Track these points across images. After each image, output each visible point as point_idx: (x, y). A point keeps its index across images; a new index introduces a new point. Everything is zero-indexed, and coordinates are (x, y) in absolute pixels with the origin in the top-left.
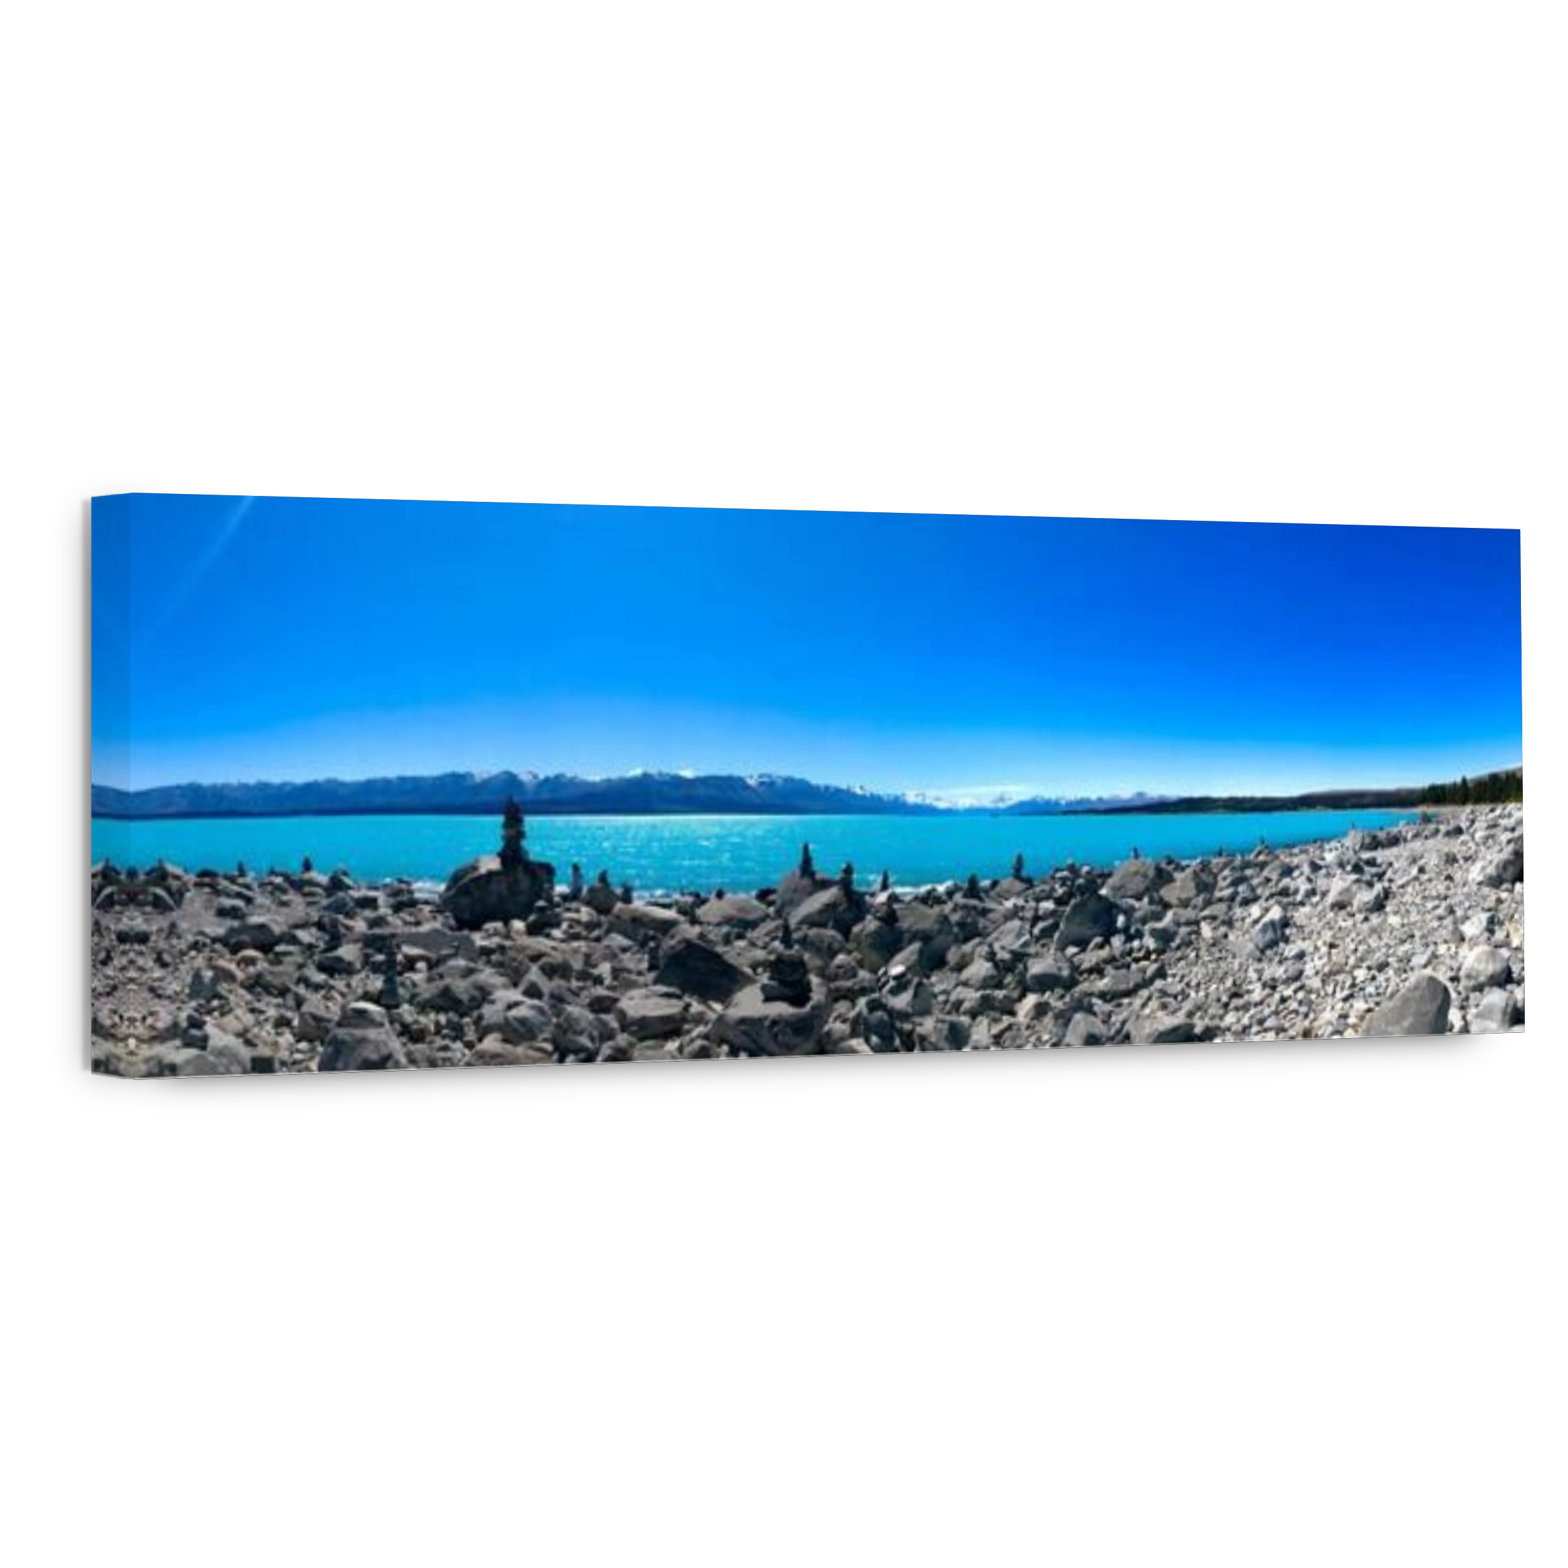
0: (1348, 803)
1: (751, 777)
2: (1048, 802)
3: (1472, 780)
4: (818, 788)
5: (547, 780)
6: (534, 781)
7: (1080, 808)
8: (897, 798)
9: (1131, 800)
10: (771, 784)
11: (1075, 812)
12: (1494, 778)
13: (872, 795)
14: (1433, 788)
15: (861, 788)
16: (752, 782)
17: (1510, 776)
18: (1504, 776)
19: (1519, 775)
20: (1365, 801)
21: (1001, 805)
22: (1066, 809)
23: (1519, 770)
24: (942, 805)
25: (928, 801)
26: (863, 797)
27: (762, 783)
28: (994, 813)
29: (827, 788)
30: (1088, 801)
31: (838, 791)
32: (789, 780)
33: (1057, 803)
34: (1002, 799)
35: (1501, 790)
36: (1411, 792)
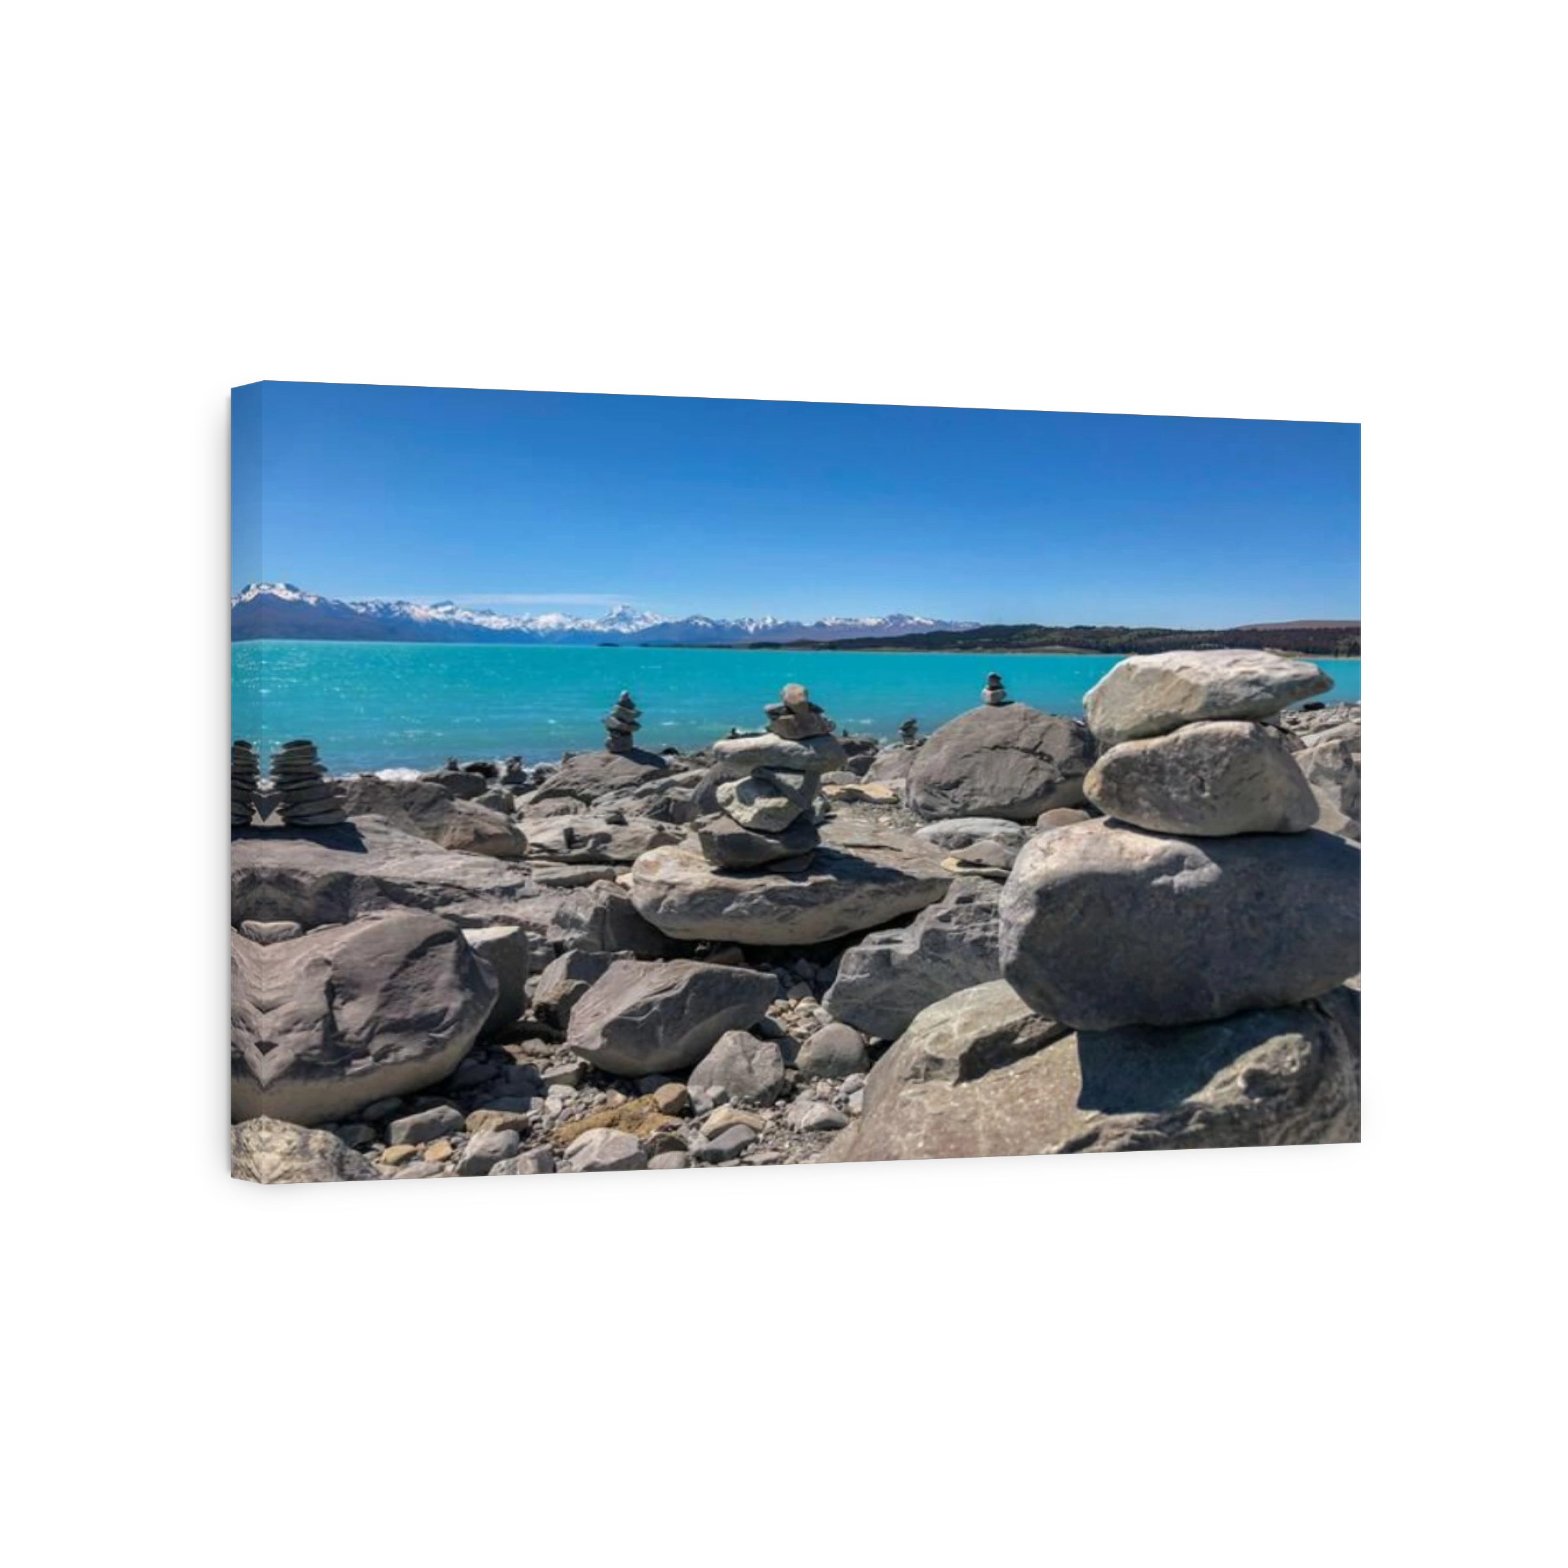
2: (718, 627)
9: (878, 627)
21: (624, 629)
24: (496, 623)
25: (460, 616)
28: (610, 641)
33: (738, 630)
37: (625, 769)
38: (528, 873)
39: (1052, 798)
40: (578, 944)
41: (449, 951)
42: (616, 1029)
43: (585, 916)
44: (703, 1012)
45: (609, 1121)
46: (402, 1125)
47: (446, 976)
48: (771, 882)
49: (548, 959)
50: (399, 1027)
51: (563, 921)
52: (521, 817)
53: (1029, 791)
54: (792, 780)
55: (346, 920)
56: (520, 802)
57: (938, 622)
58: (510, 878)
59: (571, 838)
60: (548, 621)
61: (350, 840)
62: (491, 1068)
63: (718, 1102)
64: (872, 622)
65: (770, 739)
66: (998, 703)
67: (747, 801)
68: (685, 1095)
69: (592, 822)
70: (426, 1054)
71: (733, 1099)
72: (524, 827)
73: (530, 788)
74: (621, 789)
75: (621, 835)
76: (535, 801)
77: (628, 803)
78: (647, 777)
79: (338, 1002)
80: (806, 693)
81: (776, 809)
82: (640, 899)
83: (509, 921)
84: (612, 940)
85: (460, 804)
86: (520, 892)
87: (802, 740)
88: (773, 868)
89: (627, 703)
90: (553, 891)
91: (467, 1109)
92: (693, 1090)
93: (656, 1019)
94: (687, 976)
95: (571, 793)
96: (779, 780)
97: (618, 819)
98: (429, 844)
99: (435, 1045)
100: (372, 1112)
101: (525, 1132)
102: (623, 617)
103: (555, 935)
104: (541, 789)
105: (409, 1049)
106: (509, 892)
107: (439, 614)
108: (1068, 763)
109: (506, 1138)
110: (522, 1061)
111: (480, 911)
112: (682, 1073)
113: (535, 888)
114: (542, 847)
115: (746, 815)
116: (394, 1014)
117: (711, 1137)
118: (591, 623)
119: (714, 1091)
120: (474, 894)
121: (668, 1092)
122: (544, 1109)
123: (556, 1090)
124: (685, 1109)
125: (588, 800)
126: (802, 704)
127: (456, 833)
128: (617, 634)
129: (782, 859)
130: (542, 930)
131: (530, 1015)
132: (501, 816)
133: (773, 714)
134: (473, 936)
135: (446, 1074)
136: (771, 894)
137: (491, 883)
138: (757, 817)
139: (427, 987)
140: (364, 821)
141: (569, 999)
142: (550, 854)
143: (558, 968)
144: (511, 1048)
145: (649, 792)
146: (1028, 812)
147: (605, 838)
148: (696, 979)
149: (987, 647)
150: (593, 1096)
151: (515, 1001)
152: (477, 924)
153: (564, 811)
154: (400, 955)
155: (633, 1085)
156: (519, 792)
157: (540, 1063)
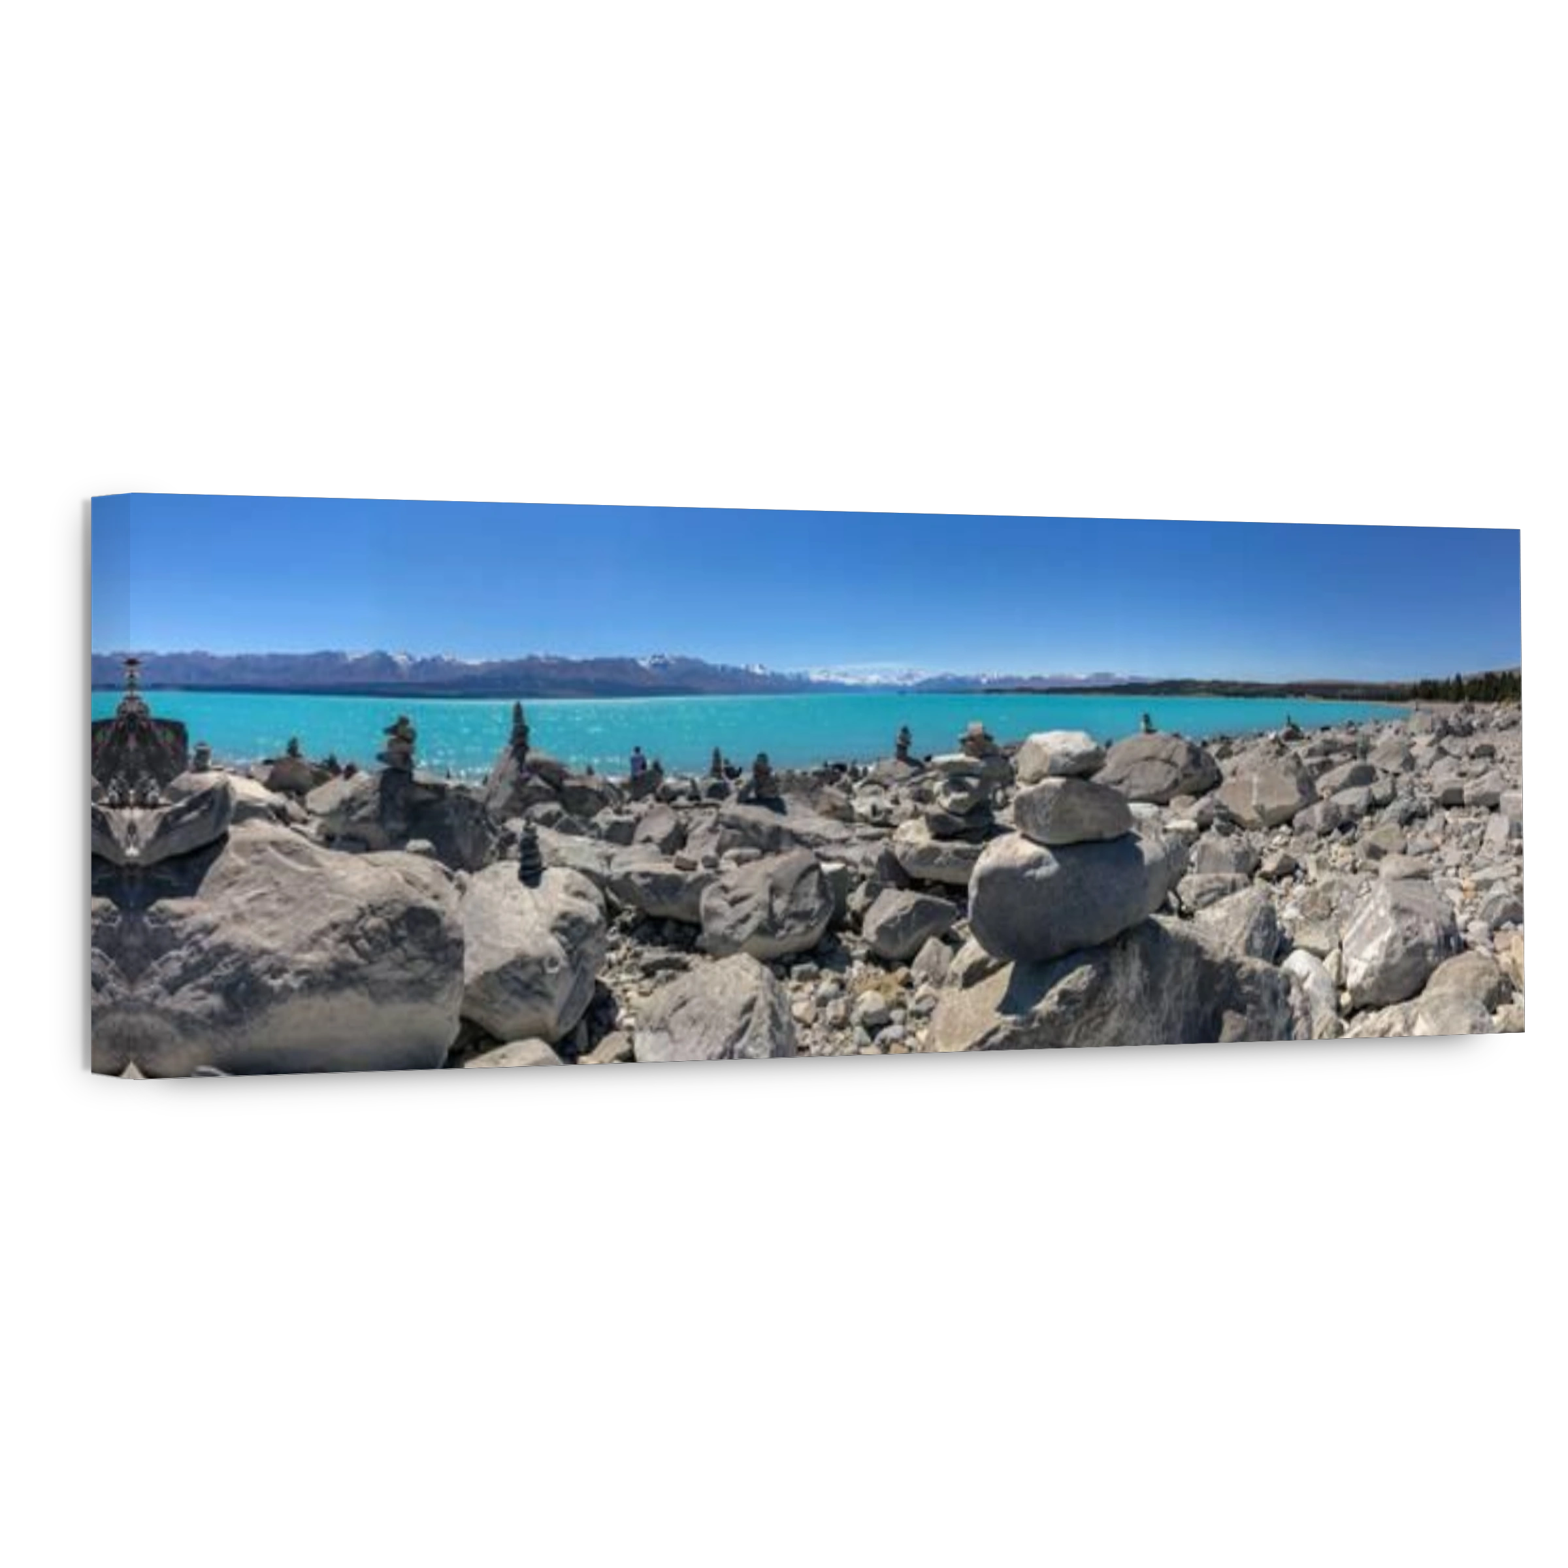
0: (1340, 693)
1: (644, 659)
2: (961, 681)
3: (1466, 678)
4: (714, 668)
5: (423, 662)
6: (410, 663)
7: (1009, 686)
8: (799, 676)
9: (1087, 681)
10: (665, 665)
11: (999, 691)
12: (1490, 676)
13: (773, 674)
14: (1425, 684)
15: (761, 667)
16: (644, 664)
17: (1507, 677)
18: (1500, 676)
19: (1517, 675)
20: (1355, 692)
21: (909, 683)
22: (989, 687)
23: (1517, 670)
24: (850, 681)
25: (833, 678)
26: (764, 677)
27: (655, 665)
28: (902, 691)
29: (723, 668)
30: (1020, 680)
31: (736, 671)
32: (682, 660)
33: (977, 681)
34: (910, 676)
35: (1496, 690)
36: (1401, 687)
37: (904, 769)
38: (853, 830)
39: (1177, 790)
40: (873, 877)
41: (814, 876)
42: (882, 930)
43: (874, 859)
44: (921, 924)
45: (876, 986)
46: (796, 969)
47: (813, 890)
48: (958, 845)
49: (859, 883)
50: (796, 916)
51: (866, 862)
52: (855, 796)
53: (1166, 785)
54: (973, 782)
55: (778, 852)
56: (856, 786)
57: (1132, 678)
58: (844, 834)
59: (875, 811)
60: (873, 679)
61: (777, 806)
62: (831, 945)
63: (925, 979)
64: (1083, 676)
65: (960, 757)
66: (1149, 731)
67: (947, 794)
68: (908, 976)
69: (885, 802)
70: (805, 933)
71: (931, 979)
72: (855, 803)
73: (861, 778)
74: (901, 781)
75: (898, 811)
76: (862, 786)
77: (904, 791)
78: (914, 775)
79: (774, 897)
80: (984, 728)
81: (962, 801)
82: (898, 851)
83: (841, 859)
84: (886, 876)
85: (827, 789)
86: (849, 842)
87: (981, 757)
88: (959, 836)
89: (905, 730)
90: (864, 843)
91: (822, 966)
92: (913, 972)
93: (898, 927)
94: (913, 901)
95: (879, 783)
96: (967, 783)
97: (896, 801)
98: (810, 812)
99: (809, 928)
100: (786, 959)
101: (842, 985)
102: (909, 676)
103: (863, 870)
104: (865, 780)
105: (800, 928)
106: (844, 842)
107: (822, 678)
108: (1185, 767)
109: (834, 987)
110: (844, 943)
111: (831, 851)
112: (908, 961)
113: (854, 840)
114: (861, 815)
115: (946, 802)
116: (793, 909)
117: (919, 1001)
118: (894, 680)
119: (923, 974)
120: (829, 842)
121: (902, 972)
122: (851, 973)
123: (858, 964)
124: (908, 984)
125: (886, 787)
126: (979, 736)
127: (824, 806)
128: (905, 686)
129: (965, 831)
130: (856, 865)
131: (848, 917)
132: (844, 796)
133: (963, 741)
134: (827, 867)
135: (812, 944)
136: (957, 852)
137: (837, 836)
138: (951, 805)
139: (806, 895)
140: (786, 798)
141: (865, 909)
142: (865, 819)
143: (861, 889)
144: (840, 935)
145: (913, 784)
146: (1165, 797)
147: (889, 812)
148: (918, 904)
149: (1167, 693)
150: (872, 969)
151: (842, 908)
152: (828, 860)
153: (875, 793)
154: (796, 875)
155: (888, 965)
156: (855, 781)
157: (851, 946)
